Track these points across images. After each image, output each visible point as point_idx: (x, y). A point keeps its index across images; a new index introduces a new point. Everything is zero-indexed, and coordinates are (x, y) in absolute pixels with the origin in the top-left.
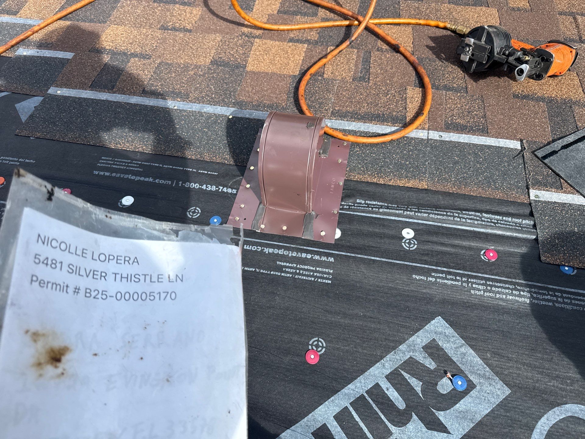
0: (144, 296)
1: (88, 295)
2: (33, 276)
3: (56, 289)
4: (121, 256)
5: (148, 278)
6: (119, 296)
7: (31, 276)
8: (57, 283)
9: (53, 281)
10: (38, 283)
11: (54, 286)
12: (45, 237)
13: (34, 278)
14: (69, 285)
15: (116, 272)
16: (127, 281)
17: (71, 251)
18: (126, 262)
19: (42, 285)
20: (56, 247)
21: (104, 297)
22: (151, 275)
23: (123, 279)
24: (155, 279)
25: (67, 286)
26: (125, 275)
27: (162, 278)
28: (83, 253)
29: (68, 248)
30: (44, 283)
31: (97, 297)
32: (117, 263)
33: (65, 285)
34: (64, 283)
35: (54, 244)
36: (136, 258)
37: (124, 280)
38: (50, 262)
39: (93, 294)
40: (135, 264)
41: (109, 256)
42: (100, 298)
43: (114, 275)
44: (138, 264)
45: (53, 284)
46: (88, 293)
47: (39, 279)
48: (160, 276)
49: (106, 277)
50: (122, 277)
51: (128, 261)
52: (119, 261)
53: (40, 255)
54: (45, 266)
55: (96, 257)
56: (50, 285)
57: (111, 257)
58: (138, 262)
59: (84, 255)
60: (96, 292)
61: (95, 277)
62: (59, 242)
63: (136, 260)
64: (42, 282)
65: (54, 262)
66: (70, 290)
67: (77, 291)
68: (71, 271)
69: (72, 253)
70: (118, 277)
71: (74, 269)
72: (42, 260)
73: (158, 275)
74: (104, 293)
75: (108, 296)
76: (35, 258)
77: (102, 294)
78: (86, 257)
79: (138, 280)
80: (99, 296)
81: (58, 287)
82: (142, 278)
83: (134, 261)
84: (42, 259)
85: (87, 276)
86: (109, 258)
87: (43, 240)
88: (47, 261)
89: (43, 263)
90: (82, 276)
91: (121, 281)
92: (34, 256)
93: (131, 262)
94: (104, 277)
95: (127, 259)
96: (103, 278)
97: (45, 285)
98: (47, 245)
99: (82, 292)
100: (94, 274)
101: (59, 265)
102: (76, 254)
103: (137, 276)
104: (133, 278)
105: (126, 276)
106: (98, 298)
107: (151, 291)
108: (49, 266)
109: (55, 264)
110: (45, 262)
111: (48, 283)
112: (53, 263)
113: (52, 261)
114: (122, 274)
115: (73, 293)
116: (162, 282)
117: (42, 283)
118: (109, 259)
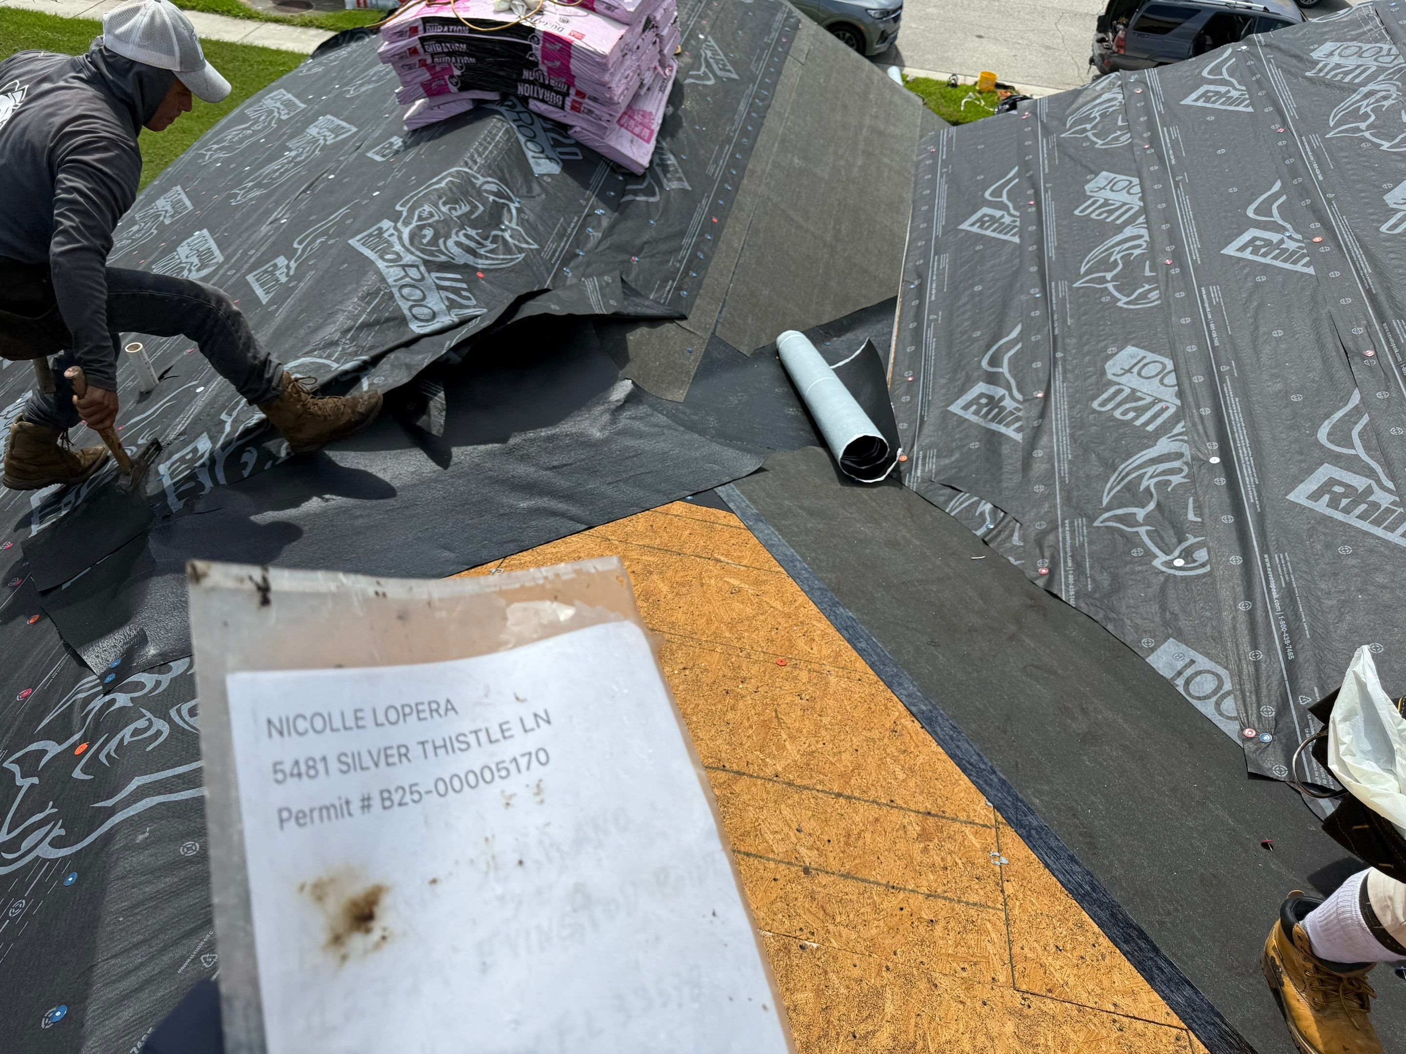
0: (488, 775)
1: (387, 803)
2: (280, 811)
3: (329, 817)
4: (422, 703)
5: (483, 736)
6: (441, 786)
7: (276, 815)
8: (328, 803)
9: (317, 804)
10: (293, 822)
11: (324, 812)
12: (281, 720)
13: (285, 815)
14: (350, 799)
15: (423, 739)
16: (447, 752)
17: (335, 726)
18: (435, 714)
19: (301, 821)
20: (306, 732)
21: (416, 797)
22: (487, 730)
23: (438, 751)
24: (496, 734)
25: (347, 803)
26: (439, 743)
27: (509, 729)
28: (357, 719)
29: (328, 721)
30: (305, 816)
31: (404, 801)
32: (420, 719)
33: (343, 801)
34: (340, 798)
35: (302, 725)
36: (448, 701)
37: (441, 752)
38: (303, 768)
39: (396, 797)
40: (451, 713)
41: (403, 707)
42: (411, 803)
43: (420, 747)
44: (456, 712)
45: (321, 810)
46: (386, 796)
47: (294, 811)
48: (505, 727)
49: (409, 756)
50: (435, 748)
51: (437, 711)
52: (422, 715)
53: (280, 763)
54: (296, 779)
55: (381, 719)
56: (316, 814)
57: (407, 710)
58: (453, 709)
59: (361, 723)
60: (400, 792)
61: (391, 760)
62: (308, 716)
63: (450, 707)
64: (301, 815)
65: (311, 763)
66: (355, 806)
67: (366, 803)
68: (344, 768)
69: (338, 730)
70: (429, 747)
71: (350, 761)
72: (288, 771)
73: (501, 726)
74: (414, 789)
75: (423, 792)
76: (275, 772)
77: (412, 793)
78: (363, 727)
79: (464, 746)
80: (408, 798)
81: (332, 811)
82: (472, 739)
83: (447, 710)
84: (287, 767)
85: (377, 765)
86: (403, 713)
87: (278, 725)
88: (299, 769)
89: (292, 775)
90: (367, 768)
91: (436, 754)
92: (271, 769)
93: (442, 711)
94: (406, 755)
95: (434, 706)
96: (404, 759)
97: (308, 819)
98: (289, 733)
99: (376, 803)
100: (387, 756)
101: (320, 767)
102: (345, 728)
103: (462, 738)
104: (456, 745)
105: (442, 743)
106: (406, 804)
107: (498, 759)
108: (304, 777)
109: (314, 767)
110: (295, 771)
111: (312, 811)
112: (309, 767)
113: (306, 763)
114: (433, 742)
115: (359, 811)
116: (511, 736)
117: (300, 818)
118: (404, 715)
